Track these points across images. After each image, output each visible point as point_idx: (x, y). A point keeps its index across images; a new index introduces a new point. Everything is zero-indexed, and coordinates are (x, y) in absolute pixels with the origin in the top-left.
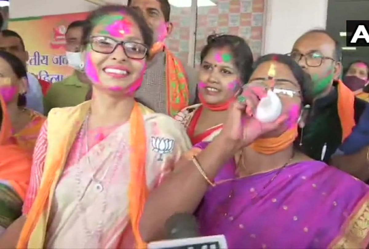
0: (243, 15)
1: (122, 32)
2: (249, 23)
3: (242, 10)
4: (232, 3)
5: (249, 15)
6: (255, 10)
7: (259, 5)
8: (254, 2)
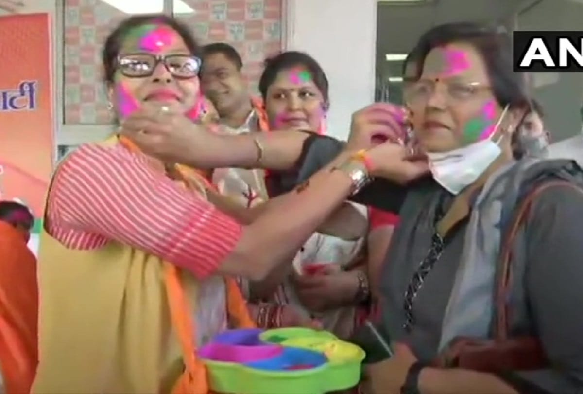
0: (250, 25)
1: (160, 44)
2: (259, 36)
3: (248, 16)
4: (231, 5)
5: (259, 24)
6: (268, 16)
7: (276, 9)
8: (266, 3)
